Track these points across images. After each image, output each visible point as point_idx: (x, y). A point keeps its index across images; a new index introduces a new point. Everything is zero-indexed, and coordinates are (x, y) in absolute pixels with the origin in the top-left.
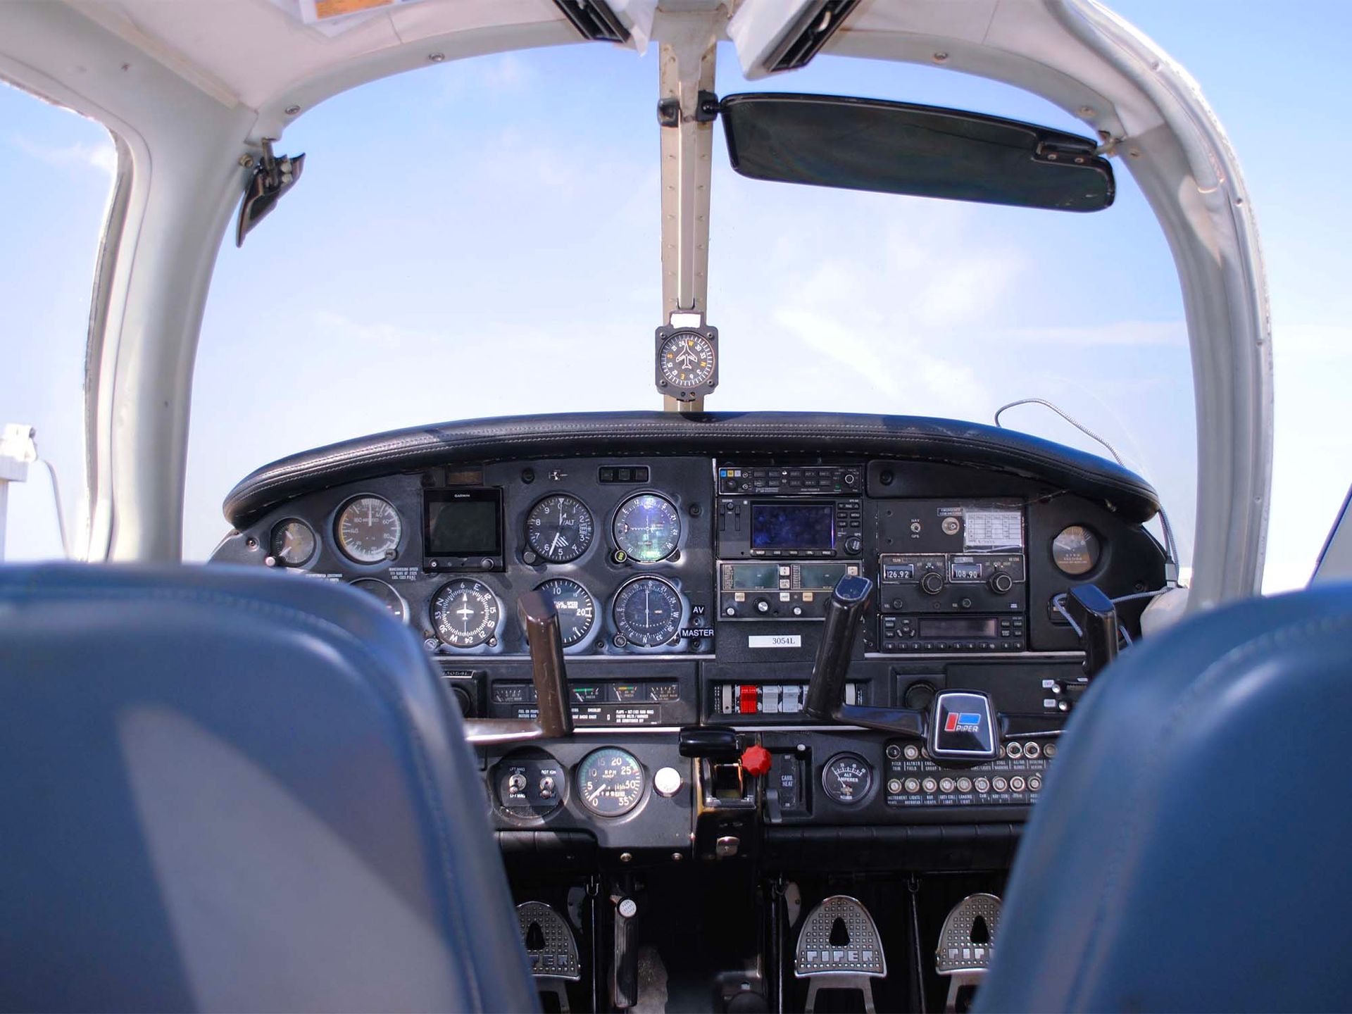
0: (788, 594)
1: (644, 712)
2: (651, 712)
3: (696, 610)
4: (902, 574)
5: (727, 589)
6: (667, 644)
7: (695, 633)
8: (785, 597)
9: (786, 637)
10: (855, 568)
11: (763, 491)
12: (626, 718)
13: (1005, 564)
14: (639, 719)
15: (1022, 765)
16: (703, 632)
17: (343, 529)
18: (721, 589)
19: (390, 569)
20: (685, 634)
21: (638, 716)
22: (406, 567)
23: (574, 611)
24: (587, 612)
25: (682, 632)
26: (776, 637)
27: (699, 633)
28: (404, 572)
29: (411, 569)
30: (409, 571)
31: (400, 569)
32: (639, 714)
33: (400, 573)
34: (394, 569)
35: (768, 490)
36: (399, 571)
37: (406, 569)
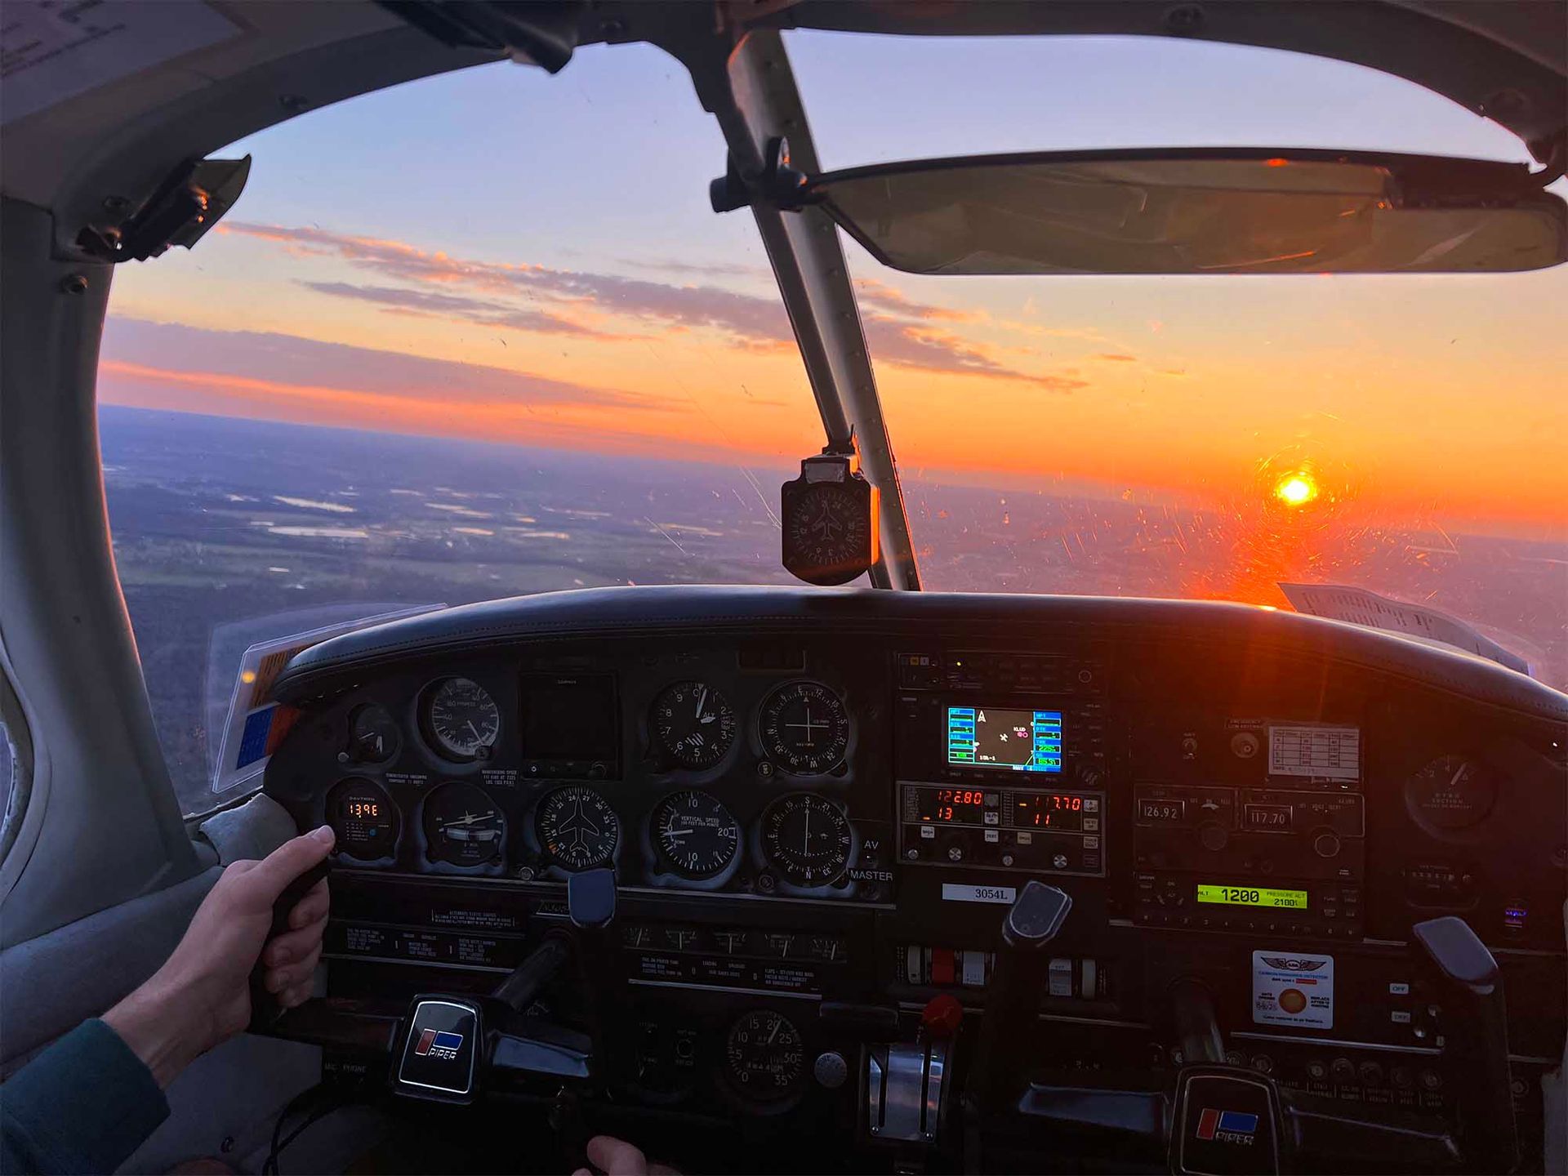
0: (996, 833)
1: (800, 974)
2: (811, 975)
3: (868, 844)
4: (1166, 812)
5: (911, 820)
6: (832, 885)
7: (868, 876)
8: (991, 836)
9: (995, 889)
10: (1095, 802)
11: (960, 687)
12: (778, 980)
13: (1331, 807)
14: (795, 982)
15: (1355, 1093)
16: (878, 875)
17: (435, 715)
18: (901, 820)
19: (483, 772)
20: (854, 875)
21: (794, 979)
22: (502, 770)
23: (715, 830)
24: (731, 833)
25: (850, 872)
26: (981, 888)
27: (873, 875)
28: (500, 775)
29: (508, 772)
30: (506, 775)
31: (495, 772)
32: (795, 976)
33: (495, 777)
34: (488, 772)
35: (967, 686)
36: (494, 775)
37: (503, 772)
